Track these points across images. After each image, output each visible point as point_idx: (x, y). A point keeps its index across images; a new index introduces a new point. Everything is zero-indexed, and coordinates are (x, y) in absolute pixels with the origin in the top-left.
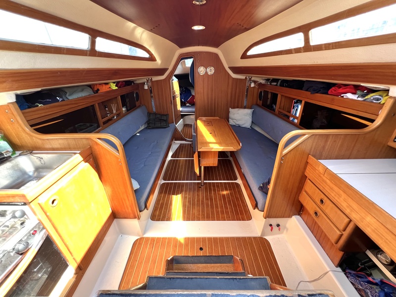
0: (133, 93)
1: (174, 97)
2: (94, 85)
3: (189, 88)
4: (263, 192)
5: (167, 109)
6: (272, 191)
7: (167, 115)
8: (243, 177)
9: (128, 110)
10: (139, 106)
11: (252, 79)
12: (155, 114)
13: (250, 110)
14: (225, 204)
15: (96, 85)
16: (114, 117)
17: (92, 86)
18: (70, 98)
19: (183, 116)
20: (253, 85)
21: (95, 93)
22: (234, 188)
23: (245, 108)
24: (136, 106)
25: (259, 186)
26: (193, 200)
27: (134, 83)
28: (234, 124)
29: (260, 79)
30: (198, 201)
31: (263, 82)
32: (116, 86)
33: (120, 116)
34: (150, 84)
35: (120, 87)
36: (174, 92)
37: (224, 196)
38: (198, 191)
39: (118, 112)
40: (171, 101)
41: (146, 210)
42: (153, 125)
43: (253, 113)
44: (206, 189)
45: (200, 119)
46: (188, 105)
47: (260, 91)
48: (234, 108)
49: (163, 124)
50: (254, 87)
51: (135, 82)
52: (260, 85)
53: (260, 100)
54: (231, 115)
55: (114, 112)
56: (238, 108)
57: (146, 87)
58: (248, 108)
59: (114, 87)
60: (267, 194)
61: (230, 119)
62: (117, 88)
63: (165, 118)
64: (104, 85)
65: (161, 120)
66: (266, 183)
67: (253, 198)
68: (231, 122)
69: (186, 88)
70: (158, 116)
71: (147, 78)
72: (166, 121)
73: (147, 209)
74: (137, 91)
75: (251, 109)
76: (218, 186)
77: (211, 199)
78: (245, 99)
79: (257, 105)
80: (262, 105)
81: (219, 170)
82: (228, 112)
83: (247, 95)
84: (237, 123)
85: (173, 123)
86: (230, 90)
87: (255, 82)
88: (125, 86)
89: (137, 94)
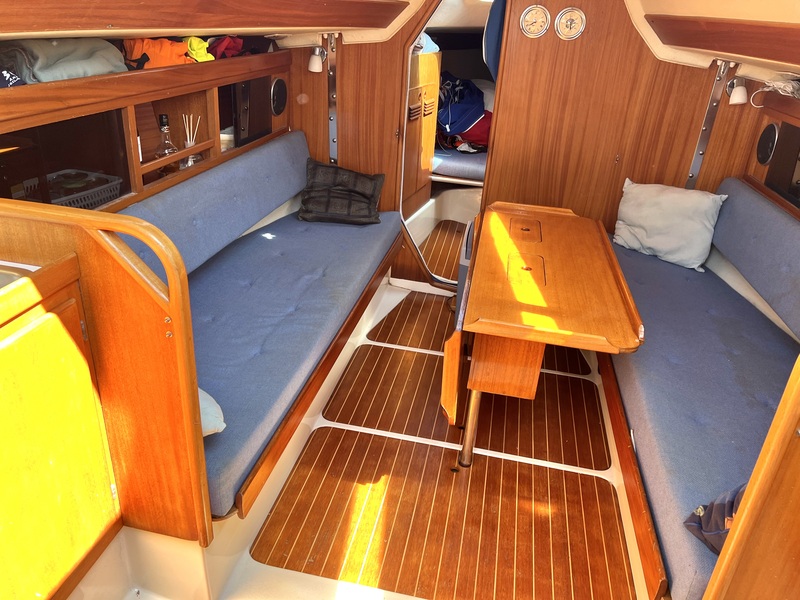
0: (266, 82)
1: (414, 115)
2: (133, 39)
3: (479, 84)
4: (705, 541)
5: (381, 153)
6: (739, 544)
7: (376, 178)
8: (632, 462)
9: (238, 142)
10: (283, 132)
11: (742, 72)
12: (335, 168)
13: (713, 197)
14: (543, 553)
15: (143, 39)
16: (185, 161)
17: (127, 44)
18: (46, 77)
19: (437, 189)
20: (738, 96)
21: (131, 68)
22: (589, 498)
23: (691, 184)
24: (269, 131)
25: (687, 514)
26: (421, 515)
27: (276, 47)
28: (636, 245)
29: (774, 74)
30: (439, 520)
31: (786, 88)
32: (209, 50)
33: (206, 157)
34: (332, 55)
35: (223, 56)
36: (416, 95)
37: (542, 523)
38: (446, 481)
39: (203, 145)
40: (400, 127)
41: (235, 516)
42: (321, 209)
43: (722, 211)
44: (477, 480)
45: (497, 209)
46: (464, 147)
47: (765, 122)
48: (643, 180)
49: (359, 209)
50: (742, 106)
51: (279, 43)
52: (773, 99)
53: (762, 160)
54: (626, 209)
55: (190, 143)
56: (659, 181)
57: (316, 65)
58: (704, 188)
59: (200, 53)
60: (716, 551)
61: (619, 225)
62: (211, 57)
63: (367, 188)
64: (167, 43)
65: (351, 194)
66: (722, 505)
67: (657, 557)
68: (624, 236)
69: (467, 84)
70: (344, 177)
71: (326, 31)
72: (370, 199)
73: (241, 516)
74: (284, 77)
75: (715, 191)
76: (525, 480)
77: (490, 526)
78: (697, 151)
79: (747, 179)
80: (768, 183)
81: (540, 418)
82: (617, 196)
83: (707, 135)
84: (650, 242)
85: (396, 209)
86: (636, 110)
87: (750, 85)
88: (241, 54)
89: (281, 85)
